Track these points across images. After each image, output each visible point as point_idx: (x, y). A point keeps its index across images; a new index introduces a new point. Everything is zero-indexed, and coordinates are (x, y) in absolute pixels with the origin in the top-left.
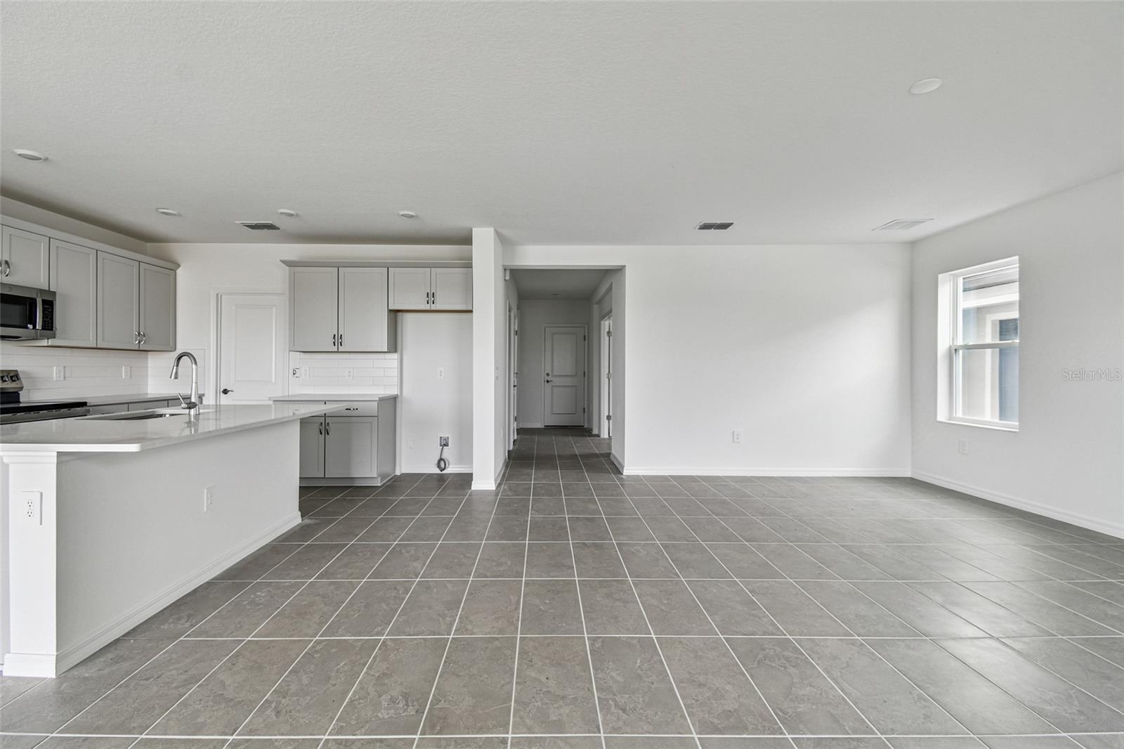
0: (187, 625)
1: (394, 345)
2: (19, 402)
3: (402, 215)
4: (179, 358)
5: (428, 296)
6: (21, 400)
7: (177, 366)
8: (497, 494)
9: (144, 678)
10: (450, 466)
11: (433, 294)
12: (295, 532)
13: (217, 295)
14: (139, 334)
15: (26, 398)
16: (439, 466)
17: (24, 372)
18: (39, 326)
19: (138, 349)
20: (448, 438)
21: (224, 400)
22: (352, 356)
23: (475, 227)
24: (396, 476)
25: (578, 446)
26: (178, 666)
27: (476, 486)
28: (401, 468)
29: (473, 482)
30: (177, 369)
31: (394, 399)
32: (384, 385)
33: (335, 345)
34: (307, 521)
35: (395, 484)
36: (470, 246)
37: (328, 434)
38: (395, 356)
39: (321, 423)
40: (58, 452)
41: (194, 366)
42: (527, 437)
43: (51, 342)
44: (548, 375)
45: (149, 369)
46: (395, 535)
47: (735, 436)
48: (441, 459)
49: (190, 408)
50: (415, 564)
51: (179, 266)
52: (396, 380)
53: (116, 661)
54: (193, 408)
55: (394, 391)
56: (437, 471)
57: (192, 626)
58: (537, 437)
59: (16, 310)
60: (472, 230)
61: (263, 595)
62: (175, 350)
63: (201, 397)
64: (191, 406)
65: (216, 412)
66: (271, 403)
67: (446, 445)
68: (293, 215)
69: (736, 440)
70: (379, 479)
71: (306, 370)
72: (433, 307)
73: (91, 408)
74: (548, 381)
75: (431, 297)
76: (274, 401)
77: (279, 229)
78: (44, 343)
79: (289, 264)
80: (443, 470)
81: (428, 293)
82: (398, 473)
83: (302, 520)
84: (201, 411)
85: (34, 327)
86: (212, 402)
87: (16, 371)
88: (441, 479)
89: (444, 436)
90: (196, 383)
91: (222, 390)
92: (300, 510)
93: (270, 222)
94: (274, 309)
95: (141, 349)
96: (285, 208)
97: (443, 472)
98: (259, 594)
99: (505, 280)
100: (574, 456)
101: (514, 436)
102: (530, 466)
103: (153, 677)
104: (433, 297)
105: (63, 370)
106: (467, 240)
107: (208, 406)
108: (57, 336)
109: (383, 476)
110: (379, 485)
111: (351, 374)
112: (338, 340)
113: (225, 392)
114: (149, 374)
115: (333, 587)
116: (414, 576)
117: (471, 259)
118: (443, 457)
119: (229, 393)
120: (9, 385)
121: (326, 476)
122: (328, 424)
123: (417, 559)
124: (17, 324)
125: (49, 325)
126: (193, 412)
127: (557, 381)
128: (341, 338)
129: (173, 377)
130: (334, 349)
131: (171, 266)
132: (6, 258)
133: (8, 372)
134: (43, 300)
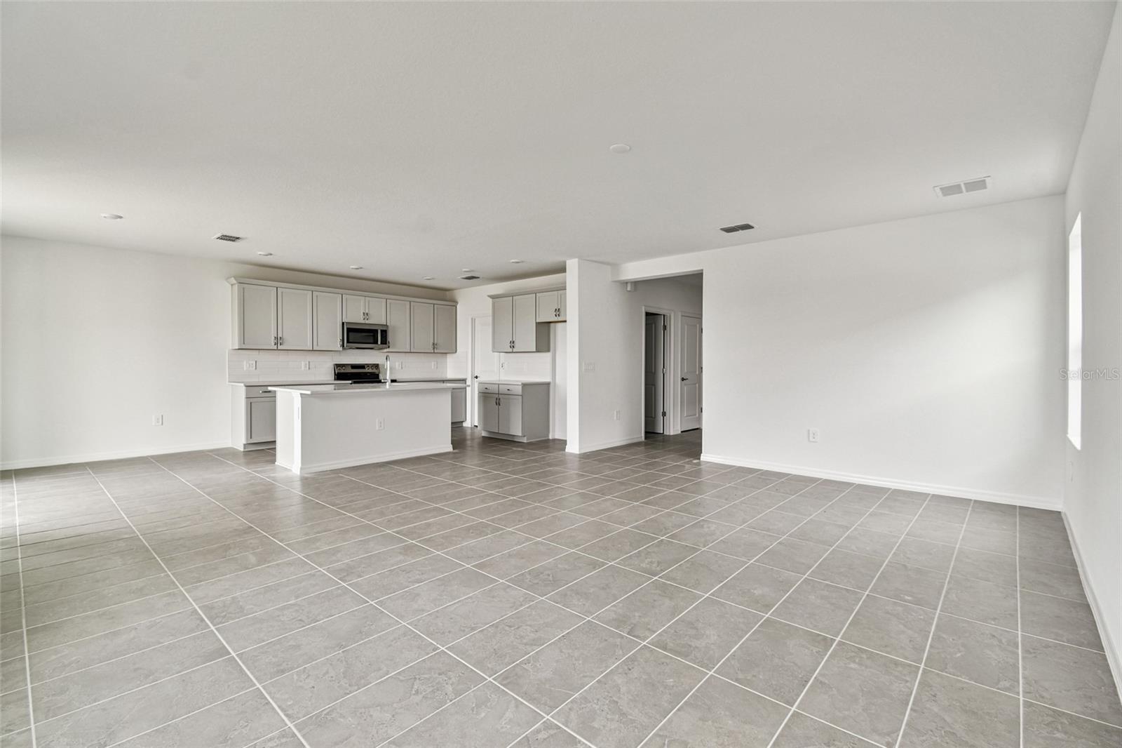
1: (547, 347)
6: (380, 378)
11: (559, 309)
13: (472, 318)
14: (434, 344)
15: (382, 377)
17: (380, 365)
18: (380, 343)
19: (433, 352)
22: (518, 355)
24: (548, 439)
28: (554, 434)
31: (549, 384)
33: (512, 347)
34: (455, 451)
37: (500, 405)
38: (549, 354)
39: (497, 398)
43: (387, 350)
45: (448, 363)
47: (811, 435)
51: (457, 303)
52: (549, 372)
55: (548, 380)
59: (368, 335)
60: (565, 260)
62: (456, 352)
69: (811, 439)
70: (525, 438)
72: (559, 319)
77: (479, 277)
78: (385, 350)
79: (493, 297)
85: (378, 343)
91: (475, 376)
95: (435, 352)
99: (626, 291)
104: (558, 311)
108: (390, 347)
112: (513, 343)
113: (477, 377)
114: (448, 366)
117: (565, 283)
120: (375, 371)
121: (499, 432)
122: (499, 399)
124: (370, 342)
125: (385, 341)
130: (511, 350)
131: (453, 303)
132: (367, 311)
133: (374, 364)
134: (382, 330)
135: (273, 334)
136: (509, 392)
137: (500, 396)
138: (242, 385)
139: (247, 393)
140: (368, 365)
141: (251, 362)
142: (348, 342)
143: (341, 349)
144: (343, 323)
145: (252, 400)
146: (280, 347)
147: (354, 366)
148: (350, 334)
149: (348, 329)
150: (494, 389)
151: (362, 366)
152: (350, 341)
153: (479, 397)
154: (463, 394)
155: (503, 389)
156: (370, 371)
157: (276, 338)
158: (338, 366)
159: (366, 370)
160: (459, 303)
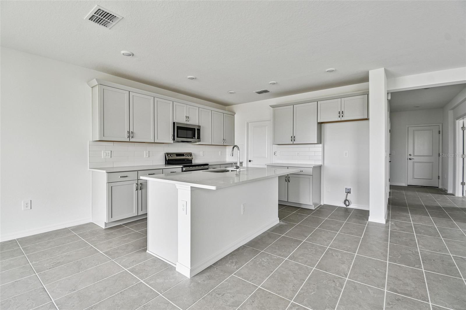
0: (235, 267)
1: (320, 140)
2: (192, 163)
3: (327, 71)
4: (233, 148)
5: (339, 113)
6: (193, 162)
7: (233, 151)
8: (387, 227)
9: (218, 293)
10: (352, 204)
11: (343, 112)
12: (277, 227)
13: (247, 123)
14: (224, 139)
15: (195, 162)
16: (345, 203)
17: (193, 153)
18: (196, 138)
19: (223, 145)
20: (350, 189)
21: (250, 165)
22: (299, 146)
23: (371, 70)
24: (321, 205)
25: (438, 200)
26: (231, 291)
27: (371, 219)
28: (323, 201)
29: (369, 217)
30: (233, 152)
31: (320, 167)
32: (315, 160)
33: (292, 141)
34: (282, 223)
35: (322, 210)
36: (367, 83)
37: (289, 182)
38: (321, 145)
39: (286, 177)
40: (191, 187)
41: (238, 151)
42: (398, 191)
43: (199, 143)
44: (410, 155)
45: (227, 152)
46: (328, 242)
48: (346, 200)
49: (237, 168)
50: (343, 266)
51: (235, 113)
52: (321, 158)
53: (210, 278)
54: (238, 168)
55: (320, 163)
56: (344, 206)
57: (237, 269)
58: (404, 192)
59: (190, 132)
60: (368, 73)
61: (265, 261)
63: (241, 163)
64: (237, 167)
65: (247, 170)
66: (266, 167)
67: (349, 192)
68: (275, 83)
70: (314, 206)
71: (279, 153)
72: (343, 119)
73: (209, 166)
74: (410, 159)
75: (341, 114)
76: (267, 166)
77: (269, 92)
78: (198, 143)
79: (273, 107)
80: (348, 206)
81: (339, 112)
82: (322, 204)
83: (280, 222)
84: (241, 170)
85: (195, 138)
86: (246, 166)
87: (191, 153)
88: (346, 211)
89: (348, 188)
90: (239, 158)
91: (249, 160)
92: (278, 217)
93: (266, 89)
94: (267, 127)
95: (224, 145)
96: (272, 81)
97: (348, 207)
98: (263, 259)
99: (388, 99)
100: (438, 208)
101: (388, 190)
102: (406, 211)
103: (221, 294)
104: (343, 113)
105: (203, 153)
106: (365, 79)
107: (244, 168)
108: (201, 141)
109: (315, 205)
110: (314, 209)
111: (299, 154)
112: (293, 138)
114: (227, 154)
115: (297, 267)
116: (344, 276)
118: (348, 199)
119: (251, 161)
120: (189, 158)
121: (288, 201)
122: (289, 177)
123: (343, 263)
124: (191, 137)
125: (199, 138)
126: (238, 170)
127: (416, 159)
128: (294, 138)
129: (231, 155)
130: (291, 143)
131: (233, 114)
132: (188, 116)
133: (189, 153)
134: (197, 129)
135: (127, 129)
138: (105, 171)
139: (108, 178)
140: (186, 153)
141: (107, 152)
142: (177, 137)
143: (172, 142)
144: (174, 123)
145: (112, 184)
146: (132, 140)
147: (178, 155)
148: (179, 130)
149: (177, 127)
151: (182, 155)
152: (179, 136)
156: (187, 157)
157: (129, 132)
158: (168, 154)
159: (184, 157)
160: (236, 113)
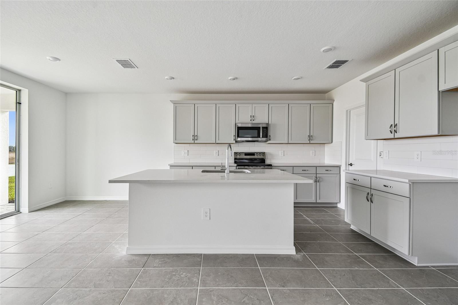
2: (265, 163)
13: (347, 111)
14: (309, 136)
15: (268, 162)
18: (261, 137)
19: (308, 143)
32: (452, 169)
33: (393, 132)
34: (297, 257)
37: (372, 203)
39: (368, 193)
43: (269, 142)
45: (325, 152)
59: (255, 132)
62: (332, 143)
73: (272, 167)
79: (364, 80)
83: (297, 254)
87: (265, 152)
91: (349, 164)
95: (311, 143)
105: (283, 152)
111: (419, 156)
113: (351, 165)
119: (353, 165)
120: (262, 157)
122: (372, 194)
130: (392, 136)
131: (331, 102)
132: (253, 115)
133: (262, 153)
134: (262, 127)
135: (192, 133)
136: (385, 189)
137: (373, 192)
140: (257, 153)
142: (239, 137)
143: (234, 142)
144: (235, 124)
146: (196, 142)
147: (247, 154)
148: (240, 131)
149: (238, 127)
150: (366, 182)
151: (253, 154)
152: (241, 136)
153: (347, 188)
154: (338, 178)
155: (378, 184)
156: (259, 157)
158: (236, 153)
159: (256, 157)
160: (335, 100)
